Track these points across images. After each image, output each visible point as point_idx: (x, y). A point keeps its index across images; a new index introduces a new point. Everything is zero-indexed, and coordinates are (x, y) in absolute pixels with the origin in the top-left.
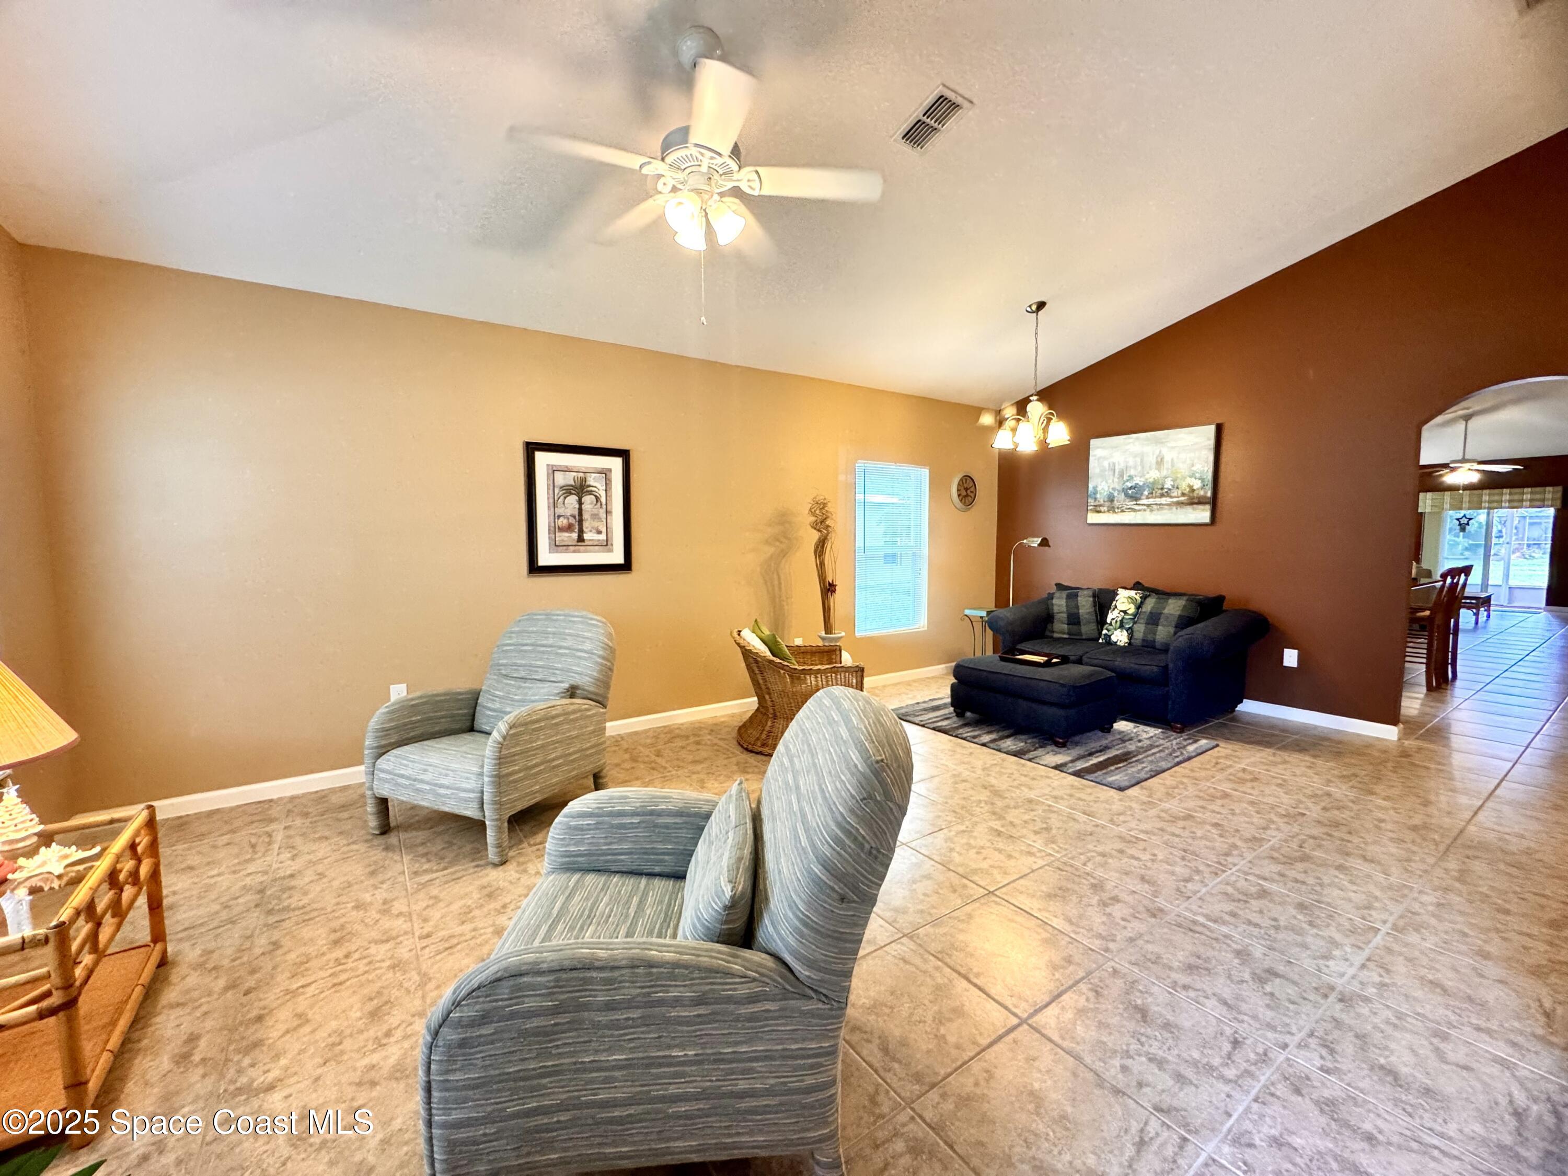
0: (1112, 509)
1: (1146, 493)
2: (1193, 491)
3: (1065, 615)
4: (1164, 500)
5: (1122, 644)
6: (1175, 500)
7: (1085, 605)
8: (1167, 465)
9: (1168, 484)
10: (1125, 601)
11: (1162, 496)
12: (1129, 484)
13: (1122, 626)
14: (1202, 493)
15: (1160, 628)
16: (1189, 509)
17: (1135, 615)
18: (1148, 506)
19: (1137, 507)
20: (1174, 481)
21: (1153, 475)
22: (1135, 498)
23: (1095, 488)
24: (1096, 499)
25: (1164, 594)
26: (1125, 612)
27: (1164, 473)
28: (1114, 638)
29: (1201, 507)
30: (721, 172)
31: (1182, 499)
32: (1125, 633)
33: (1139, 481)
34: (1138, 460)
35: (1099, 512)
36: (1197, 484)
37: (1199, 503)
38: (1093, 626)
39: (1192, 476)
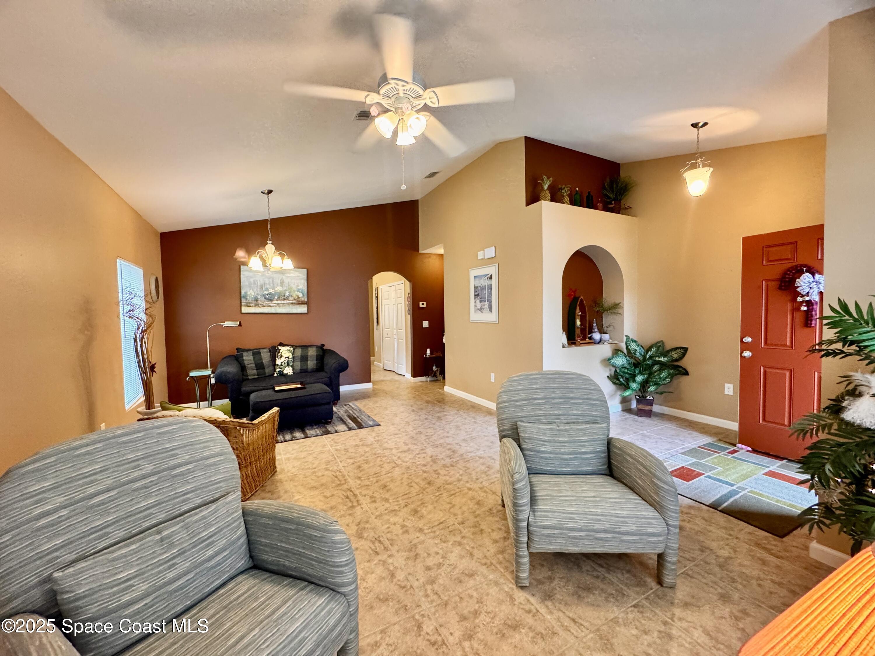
0: (257, 305)
1: (276, 297)
2: (299, 298)
3: (254, 365)
4: (285, 302)
5: (290, 374)
6: (291, 302)
7: (266, 356)
8: (286, 284)
9: (287, 294)
10: (285, 352)
11: (284, 299)
12: (266, 293)
13: (288, 365)
14: (303, 299)
15: (309, 362)
16: (298, 306)
17: (294, 358)
18: (278, 304)
19: (272, 305)
20: (290, 292)
21: (279, 289)
22: (271, 300)
23: (246, 293)
24: (246, 299)
25: (305, 347)
26: (288, 358)
27: (285, 288)
28: (285, 372)
29: (303, 305)
31: (294, 301)
32: (291, 368)
33: (271, 291)
34: (271, 280)
35: (250, 306)
36: (301, 295)
37: (302, 304)
38: (272, 368)
39: (298, 291)
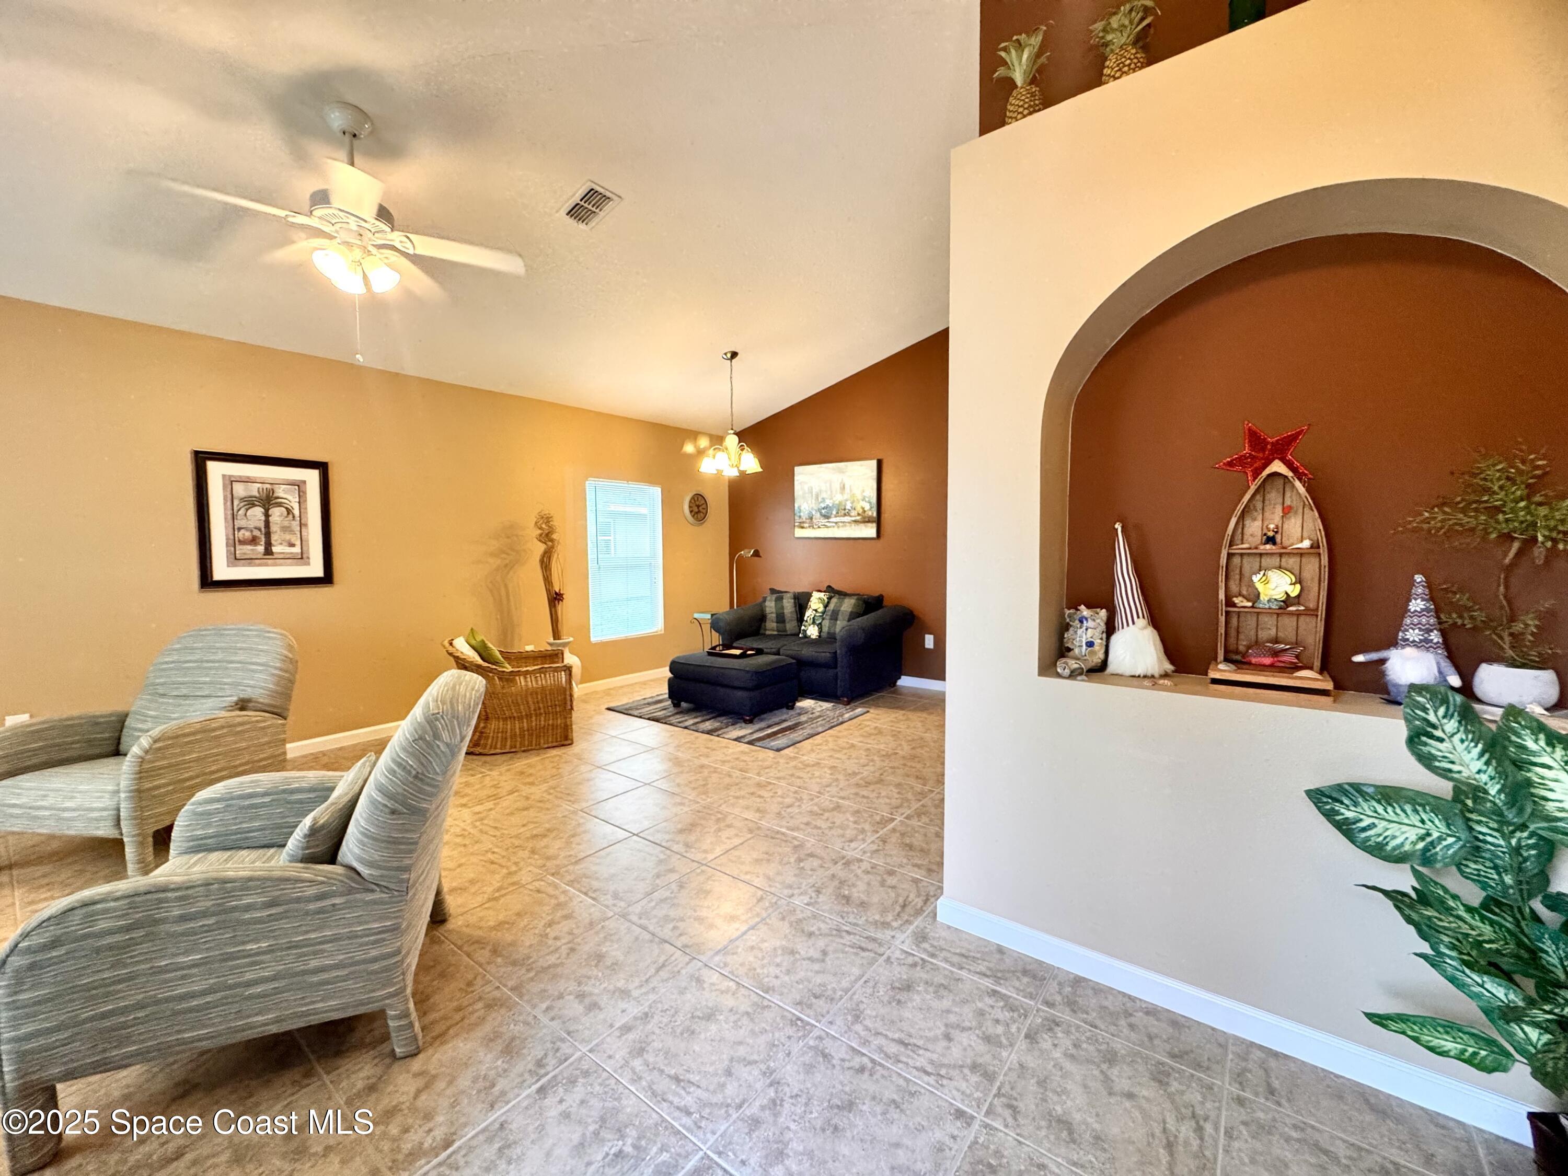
0: (812, 526)
1: (834, 512)
2: (864, 511)
3: (774, 615)
4: (847, 519)
5: (813, 637)
6: (853, 519)
7: (788, 605)
8: (847, 490)
9: (848, 507)
10: (816, 602)
11: (845, 515)
12: (823, 505)
13: (814, 623)
14: (870, 513)
15: (838, 622)
16: (862, 526)
17: (823, 613)
18: (836, 523)
19: (828, 524)
20: (852, 503)
21: (838, 498)
22: (827, 517)
23: (799, 507)
24: (800, 517)
25: (842, 594)
26: (816, 610)
27: (846, 497)
28: (809, 633)
29: (870, 525)
30: (373, 230)
31: (858, 518)
32: (816, 628)
33: (829, 502)
34: (828, 485)
35: (803, 528)
36: (867, 507)
37: (869, 522)
38: (795, 623)
39: (864, 499)
